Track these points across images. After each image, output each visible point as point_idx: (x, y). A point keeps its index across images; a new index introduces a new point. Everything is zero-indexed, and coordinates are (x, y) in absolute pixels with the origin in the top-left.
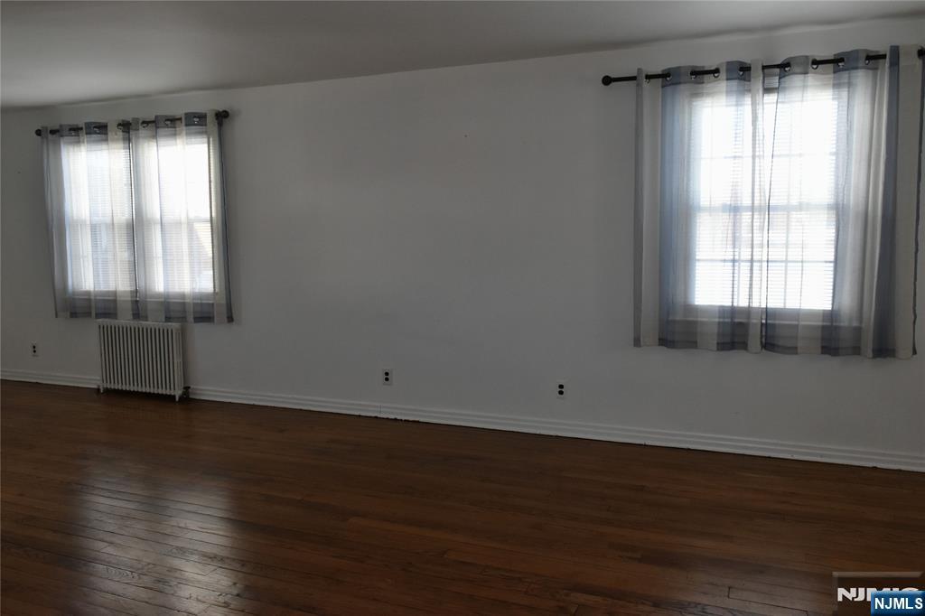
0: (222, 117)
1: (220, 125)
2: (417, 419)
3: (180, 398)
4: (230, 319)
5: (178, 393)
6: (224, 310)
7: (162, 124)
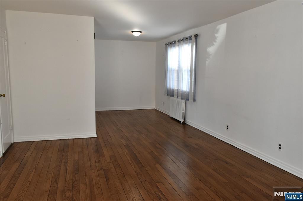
0: (196, 36)
1: (196, 39)
2: (234, 145)
3: (183, 123)
4: (194, 100)
5: (182, 121)
6: (193, 97)
7: (185, 40)
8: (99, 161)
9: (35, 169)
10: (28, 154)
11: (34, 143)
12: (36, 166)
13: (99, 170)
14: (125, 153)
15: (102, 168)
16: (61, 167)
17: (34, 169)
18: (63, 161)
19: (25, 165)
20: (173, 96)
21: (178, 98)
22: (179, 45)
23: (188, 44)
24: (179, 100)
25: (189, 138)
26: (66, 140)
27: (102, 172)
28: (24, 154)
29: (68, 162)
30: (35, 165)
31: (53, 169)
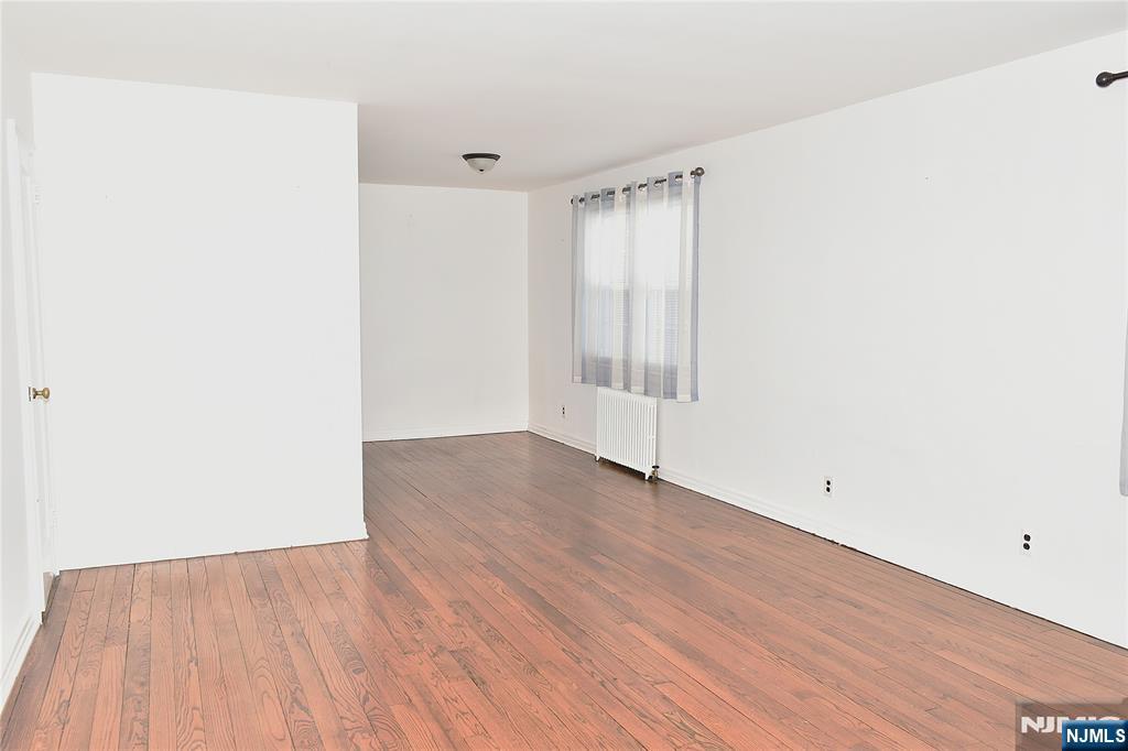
0: (699, 174)
1: (698, 183)
3: (650, 477)
4: (695, 397)
5: (648, 472)
6: (689, 384)
7: (651, 186)
8: (420, 623)
9: (197, 664)
10: (139, 612)
11: (141, 572)
12: (194, 654)
13: (435, 655)
14: (499, 590)
15: (441, 648)
16: (287, 649)
17: (193, 664)
18: (286, 630)
19: (147, 650)
20: (605, 381)
21: (627, 387)
22: (628, 204)
23: (666, 199)
24: (635, 398)
25: (693, 528)
26: (258, 554)
27: (445, 658)
28: (123, 611)
29: (306, 631)
30: (188, 652)
31: (263, 658)
